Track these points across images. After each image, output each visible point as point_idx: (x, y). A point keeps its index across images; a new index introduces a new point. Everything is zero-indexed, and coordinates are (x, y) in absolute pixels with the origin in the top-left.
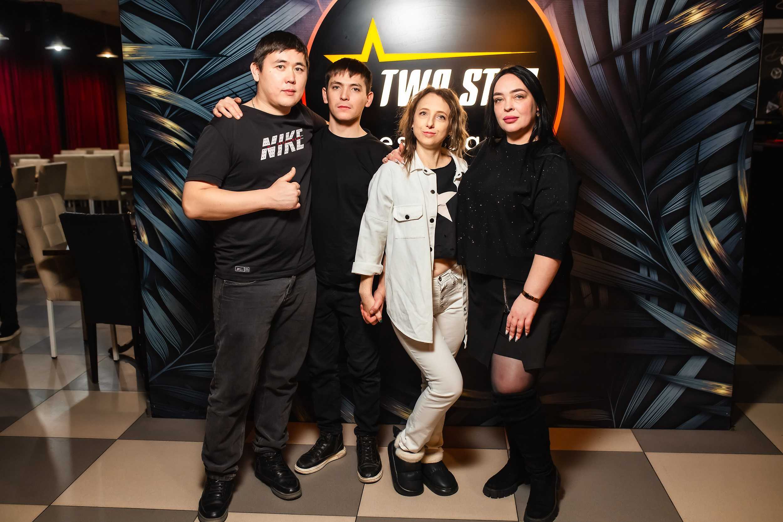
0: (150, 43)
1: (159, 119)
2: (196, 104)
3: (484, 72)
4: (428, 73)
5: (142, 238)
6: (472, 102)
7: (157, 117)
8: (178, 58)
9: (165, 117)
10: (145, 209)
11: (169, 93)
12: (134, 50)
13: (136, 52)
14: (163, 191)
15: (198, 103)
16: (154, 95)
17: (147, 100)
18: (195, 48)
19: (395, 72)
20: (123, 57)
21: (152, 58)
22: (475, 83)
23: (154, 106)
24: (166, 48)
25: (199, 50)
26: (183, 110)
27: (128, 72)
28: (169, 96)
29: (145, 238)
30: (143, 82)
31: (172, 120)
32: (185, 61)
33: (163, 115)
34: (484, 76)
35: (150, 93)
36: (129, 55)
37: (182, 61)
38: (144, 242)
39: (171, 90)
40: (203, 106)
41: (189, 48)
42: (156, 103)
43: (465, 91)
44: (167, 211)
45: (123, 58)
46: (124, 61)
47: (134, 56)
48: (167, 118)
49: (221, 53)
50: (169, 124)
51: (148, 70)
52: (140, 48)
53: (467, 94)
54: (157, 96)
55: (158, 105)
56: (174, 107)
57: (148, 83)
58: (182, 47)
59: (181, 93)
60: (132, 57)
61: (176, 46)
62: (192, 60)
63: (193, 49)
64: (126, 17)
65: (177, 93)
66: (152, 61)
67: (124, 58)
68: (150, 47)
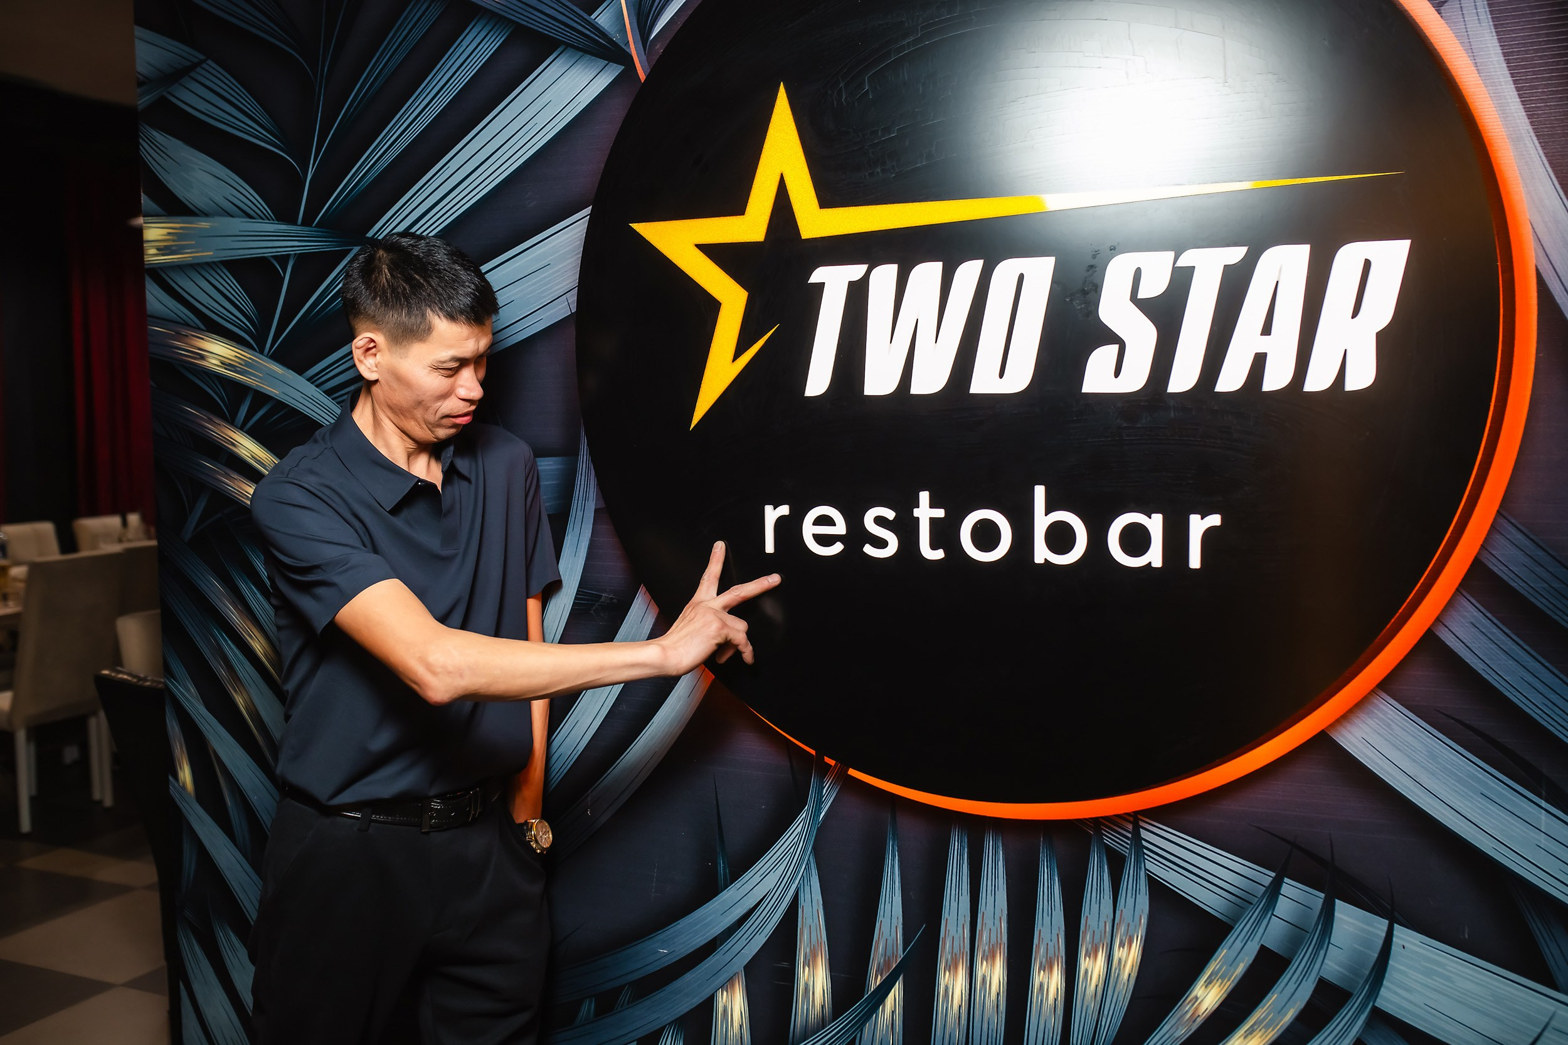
0: (206, 214)
1: (223, 432)
2: (311, 389)
3: (1180, 264)
4: (969, 272)
5: (181, 775)
6: (1134, 378)
7: (219, 427)
8: (267, 253)
9: (236, 427)
10: (188, 690)
11: (247, 355)
12: (169, 234)
13: (174, 241)
14: (230, 642)
15: (317, 386)
16: (213, 363)
17: (194, 375)
18: (307, 222)
19: (856, 271)
20: (145, 256)
21: (208, 255)
22: (1147, 307)
23: (210, 391)
24: (239, 224)
25: (317, 226)
26: (280, 405)
27: (156, 299)
28: (247, 364)
29: (186, 774)
30: (187, 325)
31: (256, 434)
32: (283, 259)
33: (231, 421)
34: (1182, 280)
35: (202, 357)
36: (158, 249)
37: (276, 261)
38: (184, 787)
39: (252, 348)
40: (329, 393)
41: (293, 222)
42: (217, 387)
43: (1110, 337)
44: (240, 701)
45: (143, 258)
46: (146, 267)
47: (168, 252)
48: (242, 428)
49: (370, 234)
50: (248, 448)
51: (198, 290)
52: (181, 228)
53: (1115, 348)
54: (220, 364)
55: (223, 393)
56: (261, 398)
57: (198, 329)
58: (277, 221)
59: (276, 357)
60: (163, 255)
61: (263, 218)
62: (302, 259)
63: (303, 224)
64: (152, 142)
65: (267, 356)
66: (207, 264)
67: (147, 258)
68: (204, 224)
